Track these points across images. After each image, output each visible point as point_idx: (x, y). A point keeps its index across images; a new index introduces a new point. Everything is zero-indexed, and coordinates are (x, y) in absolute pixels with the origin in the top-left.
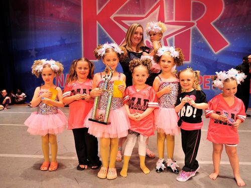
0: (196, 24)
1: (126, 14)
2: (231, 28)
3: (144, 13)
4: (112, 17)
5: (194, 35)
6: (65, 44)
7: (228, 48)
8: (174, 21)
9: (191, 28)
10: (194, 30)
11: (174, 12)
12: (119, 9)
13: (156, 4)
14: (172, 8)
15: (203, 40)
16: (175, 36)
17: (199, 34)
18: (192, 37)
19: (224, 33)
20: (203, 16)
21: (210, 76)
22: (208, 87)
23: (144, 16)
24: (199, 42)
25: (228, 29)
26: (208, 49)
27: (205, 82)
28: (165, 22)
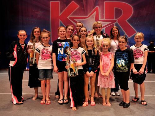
0: (117, 21)
1: (76, 15)
3: (87, 15)
4: (68, 18)
8: (104, 19)
9: (115, 23)
11: (104, 14)
12: (73, 13)
13: (94, 10)
14: (103, 12)
16: (105, 28)
19: (133, 26)
20: (121, 16)
23: (87, 16)
25: (135, 24)
28: (100, 20)
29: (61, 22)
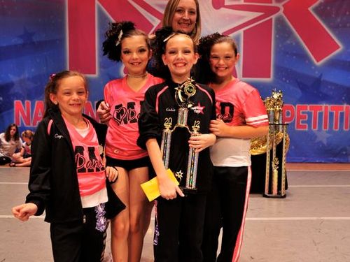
0: (282, 9)
2: (345, 19)
5: (278, 31)
6: (34, 43)
7: (340, 55)
8: (242, 2)
9: (273, 17)
10: (279, 20)
15: (295, 39)
16: (244, 31)
17: (289, 27)
18: (276, 34)
19: (331, 27)
21: (308, 106)
22: (305, 127)
24: (288, 42)
25: (339, 20)
26: (304, 57)
27: (299, 117)
28: (226, 4)
29: (99, 8)
